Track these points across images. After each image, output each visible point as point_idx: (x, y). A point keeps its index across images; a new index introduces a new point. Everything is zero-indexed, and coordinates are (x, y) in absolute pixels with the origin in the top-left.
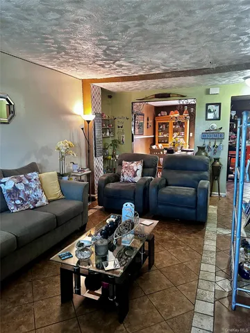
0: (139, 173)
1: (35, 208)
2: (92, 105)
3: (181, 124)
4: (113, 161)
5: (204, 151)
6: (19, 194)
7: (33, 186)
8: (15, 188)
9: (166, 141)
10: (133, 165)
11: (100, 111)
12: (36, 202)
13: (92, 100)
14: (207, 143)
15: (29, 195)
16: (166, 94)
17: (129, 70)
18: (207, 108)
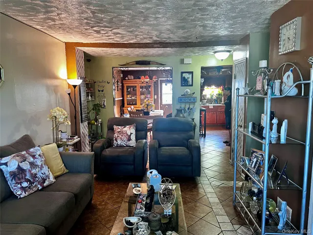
0: (133, 137)
1: (44, 188)
2: (77, 69)
3: (147, 88)
4: (97, 125)
5: (182, 113)
6: (26, 175)
7: (39, 163)
8: (19, 168)
9: (134, 103)
10: (125, 129)
11: (83, 75)
12: (44, 180)
13: (77, 64)
14: (183, 106)
15: (36, 174)
16: (146, 61)
17: (122, 37)
18: (182, 75)
